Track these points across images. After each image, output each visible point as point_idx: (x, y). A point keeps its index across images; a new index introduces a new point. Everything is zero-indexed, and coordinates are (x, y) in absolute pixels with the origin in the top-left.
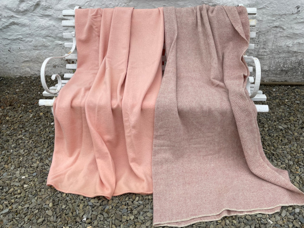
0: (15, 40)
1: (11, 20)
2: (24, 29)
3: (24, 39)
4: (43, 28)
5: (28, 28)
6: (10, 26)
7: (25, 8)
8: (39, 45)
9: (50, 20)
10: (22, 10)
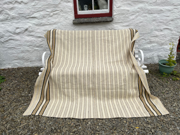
0: (10, 48)
1: (10, 38)
2: (17, 42)
3: (16, 47)
4: (28, 42)
5: (19, 42)
6: (8, 41)
7: (19, 32)
8: (24, 50)
9: (32, 37)
10: (17, 32)
